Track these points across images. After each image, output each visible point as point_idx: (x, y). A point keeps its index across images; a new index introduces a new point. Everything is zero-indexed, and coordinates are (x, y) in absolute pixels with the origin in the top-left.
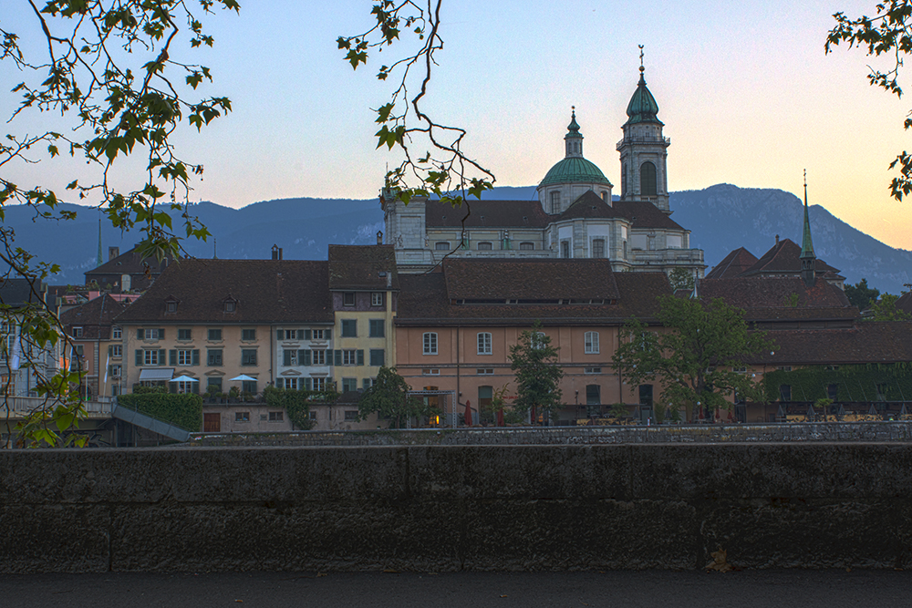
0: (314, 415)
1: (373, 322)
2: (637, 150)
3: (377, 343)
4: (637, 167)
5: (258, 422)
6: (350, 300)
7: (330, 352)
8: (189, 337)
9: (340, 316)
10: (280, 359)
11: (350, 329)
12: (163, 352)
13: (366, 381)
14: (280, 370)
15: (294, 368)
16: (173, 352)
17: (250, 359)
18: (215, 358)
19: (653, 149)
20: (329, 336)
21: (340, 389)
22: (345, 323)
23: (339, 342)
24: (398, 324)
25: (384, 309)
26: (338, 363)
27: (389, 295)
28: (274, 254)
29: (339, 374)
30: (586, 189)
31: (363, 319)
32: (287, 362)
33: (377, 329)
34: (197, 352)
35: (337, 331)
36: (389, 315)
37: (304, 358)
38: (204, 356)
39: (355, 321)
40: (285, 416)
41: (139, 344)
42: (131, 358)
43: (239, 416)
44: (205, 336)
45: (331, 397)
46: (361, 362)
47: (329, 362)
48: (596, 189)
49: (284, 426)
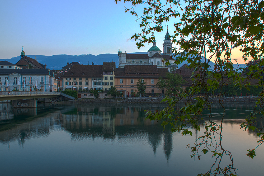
0: (99, 95)
1: (111, 77)
2: (166, 45)
3: (111, 81)
4: (166, 48)
5: (88, 96)
6: (106, 73)
7: (102, 83)
8: (76, 80)
9: (104, 76)
10: (93, 84)
11: (106, 78)
12: (71, 82)
13: (109, 88)
14: (93, 86)
15: (96, 86)
16: (73, 83)
17: (87, 84)
18: (81, 84)
19: (169, 45)
20: (102, 80)
21: (104, 90)
22: (105, 77)
23: (104, 81)
24: (115, 78)
25: (113, 74)
26: (104, 85)
27: (114, 72)
28: (92, 64)
29: (104, 87)
30: (156, 52)
31: (109, 77)
32: (94, 85)
33: (111, 78)
34: (77, 83)
35: (104, 79)
36: (114, 76)
37: (97, 84)
38: (78, 83)
39: (107, 77)
40: (93, 95)
41: (66, 81)
42: (65, 84)
43: (85, 95)
44: (79, 80)
45: (102, 92)
46: (108, 85)
47: (102, 85)
48: (158, 52)
49: (93, 97)
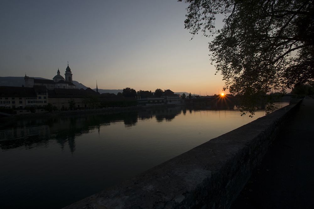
0: (35, 111)
1: (44, 97)
2: (68, 75)
3: (45, 100)
4: (68, 77)
5: (24, 112)
6: (40, 93)
7: (36, 101)
8: (7, 99)
10: (27, 102)
13: (43, 105)
14: (27, 104)
15: (30, 104)
16: (4, 102)
17: (21, 102)
18: (14, 102)
19: (70, 75)
20: (36, 99)
22: (39, 97)
23: (38, 100)
24: (49, 97)
25: (46, 95)
26: (38, 103)
27: (47, 93)
34: (9, 101)
35: (38, 98)
37: (32, 102)
38: (11, 102)
39: (41, 97)
40: (30, 111)
43: (20, 111)
44: (11, 99)
45: (39, 108)
46: (42, 102)
47: (36, 103)
